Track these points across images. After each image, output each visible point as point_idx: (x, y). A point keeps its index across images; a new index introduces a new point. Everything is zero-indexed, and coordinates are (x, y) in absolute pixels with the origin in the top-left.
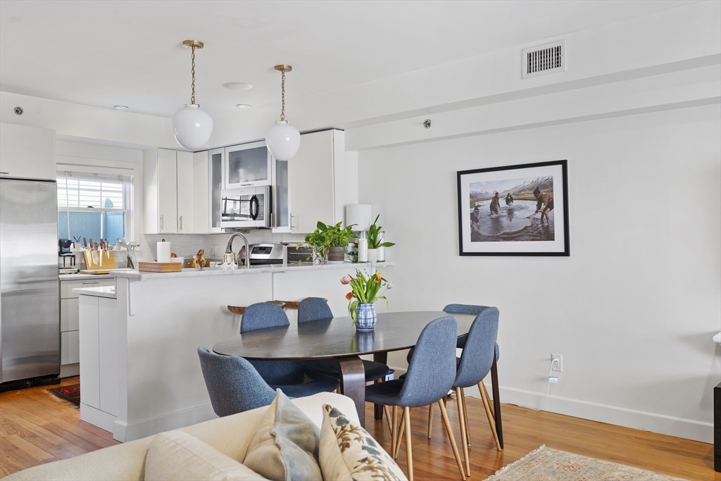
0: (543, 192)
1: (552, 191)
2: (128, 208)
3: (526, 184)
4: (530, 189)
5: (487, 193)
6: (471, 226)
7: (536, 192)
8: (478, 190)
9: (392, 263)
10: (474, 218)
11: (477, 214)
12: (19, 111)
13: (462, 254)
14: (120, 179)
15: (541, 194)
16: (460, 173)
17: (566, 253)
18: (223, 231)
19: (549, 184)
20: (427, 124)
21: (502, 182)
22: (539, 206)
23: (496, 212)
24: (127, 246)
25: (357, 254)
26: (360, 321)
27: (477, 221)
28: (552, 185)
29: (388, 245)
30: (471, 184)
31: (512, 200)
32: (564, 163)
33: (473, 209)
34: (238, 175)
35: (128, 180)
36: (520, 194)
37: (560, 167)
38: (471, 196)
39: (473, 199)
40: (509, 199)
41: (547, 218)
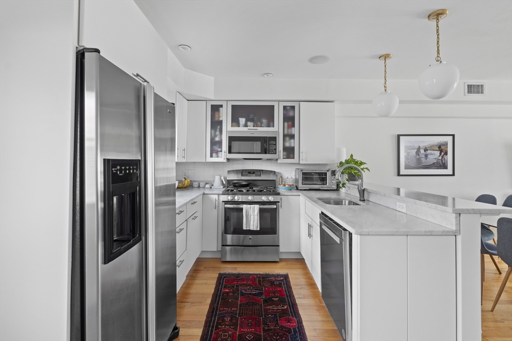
0: (443, 147)
1: (447, 147)
3: (434, 143)
4: (436, 146)
5: (414, 146)
7: (440, 147)
8: (410, 145)
13: (399, 175)
15: (442, 149)
16: (399, 136)
17: (453, 175)
19: (446, 144)
21: (422, 141)
22: (441, 154)
23: (419, 155)
28: (447, 144)
30: (405, 141)
31: (427, 150)
32: (453, 136)
36: (431, 148)
37: (451, 137)
38: (405, 147)
39: (407, 148)
40: (426, 150)
41: (444, 159)
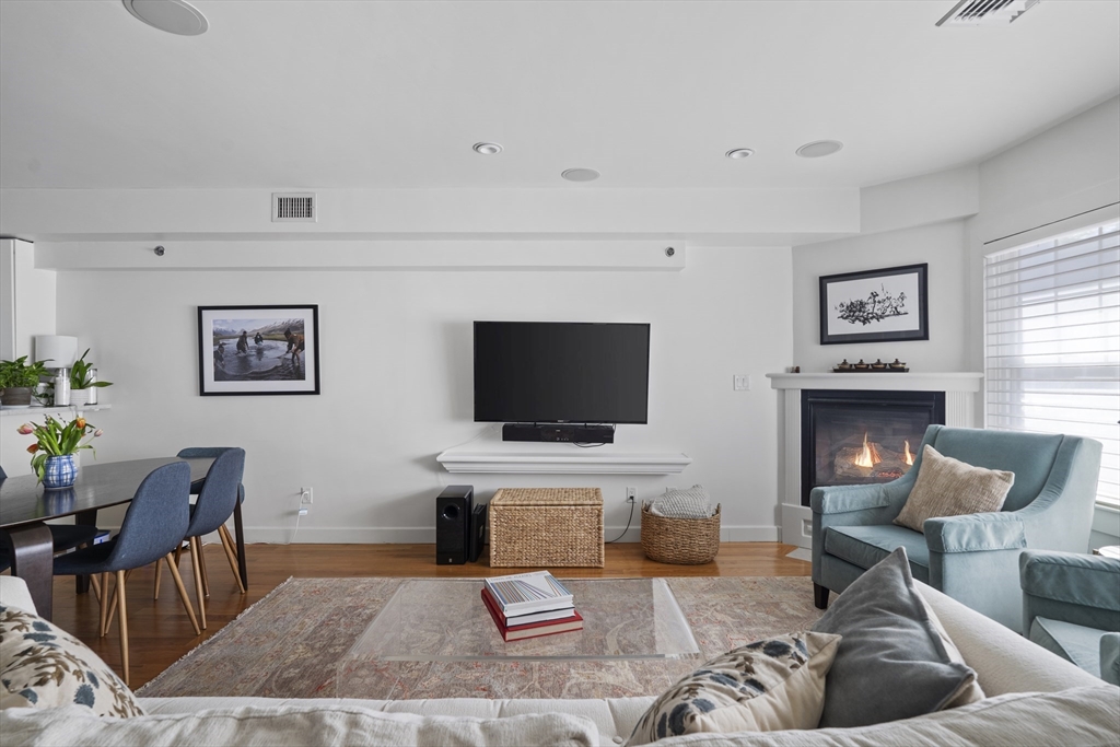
0: (294, 334)
3: (276, 325)
4: (280, 330)
5: (233, 331)
7: (287, 333)
8: (224, 328)
9: (109, 406)
10: (218, 356)
13: (203, 393)
15: (292, 335)
16: (201, 309)
17: (317, 392)
19: (300, 326)
20: (159, 251)
21: (251, 321)
22: (290, 347)
23: (244, 351)
25: (53, 396)
26: (50, 478)
27: (222, 360)
28: (303, 327)
29: (100, 384)
30: (214, 321)
31: (261, 339)
32: (315, 308)
36: (270, 334)
37: (311, 311)
38: (214, 333)
39: (218, 336)
40: (258, 339)
41: (298, 359)
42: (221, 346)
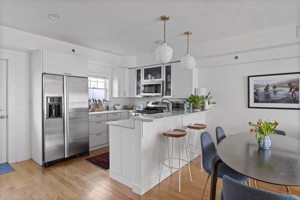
0: (293, 84)
1: (298, 84)
2: (106, 88)
3: (284, 81)
4: (286, 83)
5: (263, 84)
6: (254, 97)
7: (290, 84)
8: (258, 83)
10: (256, 94)
11: (258, 92)
12: (73, 51)
13: (249, 107)
14: (104, 78)
16: (249, 77)
18: (142, 97)
19: (297, 81)
20: (236, 58)
21: (271, 80)
22: (291, 90)
23: (268, 92)
24: (107, 102)
27: (257, 95)
29: (214, 103)
30: (254, 81)
31: (276, 87)
33: (256, 90)
34: (148, 77)
35: (107, 78)
36: (281, 85)
38: (254, 85)
39: (256, 86)
40: (274, 87)
41: (295, 95)
42: (257, 90)
